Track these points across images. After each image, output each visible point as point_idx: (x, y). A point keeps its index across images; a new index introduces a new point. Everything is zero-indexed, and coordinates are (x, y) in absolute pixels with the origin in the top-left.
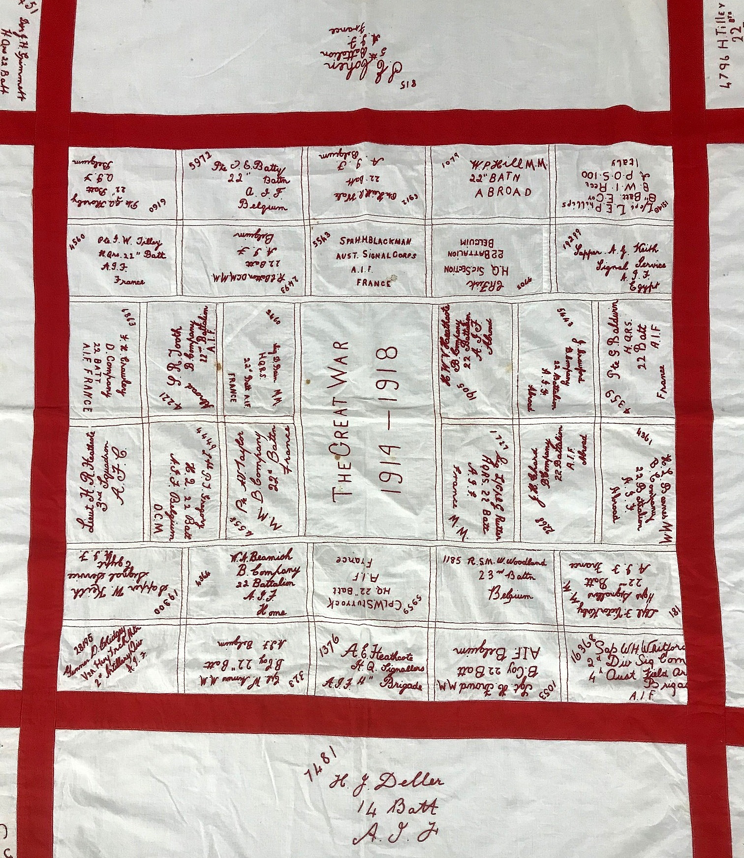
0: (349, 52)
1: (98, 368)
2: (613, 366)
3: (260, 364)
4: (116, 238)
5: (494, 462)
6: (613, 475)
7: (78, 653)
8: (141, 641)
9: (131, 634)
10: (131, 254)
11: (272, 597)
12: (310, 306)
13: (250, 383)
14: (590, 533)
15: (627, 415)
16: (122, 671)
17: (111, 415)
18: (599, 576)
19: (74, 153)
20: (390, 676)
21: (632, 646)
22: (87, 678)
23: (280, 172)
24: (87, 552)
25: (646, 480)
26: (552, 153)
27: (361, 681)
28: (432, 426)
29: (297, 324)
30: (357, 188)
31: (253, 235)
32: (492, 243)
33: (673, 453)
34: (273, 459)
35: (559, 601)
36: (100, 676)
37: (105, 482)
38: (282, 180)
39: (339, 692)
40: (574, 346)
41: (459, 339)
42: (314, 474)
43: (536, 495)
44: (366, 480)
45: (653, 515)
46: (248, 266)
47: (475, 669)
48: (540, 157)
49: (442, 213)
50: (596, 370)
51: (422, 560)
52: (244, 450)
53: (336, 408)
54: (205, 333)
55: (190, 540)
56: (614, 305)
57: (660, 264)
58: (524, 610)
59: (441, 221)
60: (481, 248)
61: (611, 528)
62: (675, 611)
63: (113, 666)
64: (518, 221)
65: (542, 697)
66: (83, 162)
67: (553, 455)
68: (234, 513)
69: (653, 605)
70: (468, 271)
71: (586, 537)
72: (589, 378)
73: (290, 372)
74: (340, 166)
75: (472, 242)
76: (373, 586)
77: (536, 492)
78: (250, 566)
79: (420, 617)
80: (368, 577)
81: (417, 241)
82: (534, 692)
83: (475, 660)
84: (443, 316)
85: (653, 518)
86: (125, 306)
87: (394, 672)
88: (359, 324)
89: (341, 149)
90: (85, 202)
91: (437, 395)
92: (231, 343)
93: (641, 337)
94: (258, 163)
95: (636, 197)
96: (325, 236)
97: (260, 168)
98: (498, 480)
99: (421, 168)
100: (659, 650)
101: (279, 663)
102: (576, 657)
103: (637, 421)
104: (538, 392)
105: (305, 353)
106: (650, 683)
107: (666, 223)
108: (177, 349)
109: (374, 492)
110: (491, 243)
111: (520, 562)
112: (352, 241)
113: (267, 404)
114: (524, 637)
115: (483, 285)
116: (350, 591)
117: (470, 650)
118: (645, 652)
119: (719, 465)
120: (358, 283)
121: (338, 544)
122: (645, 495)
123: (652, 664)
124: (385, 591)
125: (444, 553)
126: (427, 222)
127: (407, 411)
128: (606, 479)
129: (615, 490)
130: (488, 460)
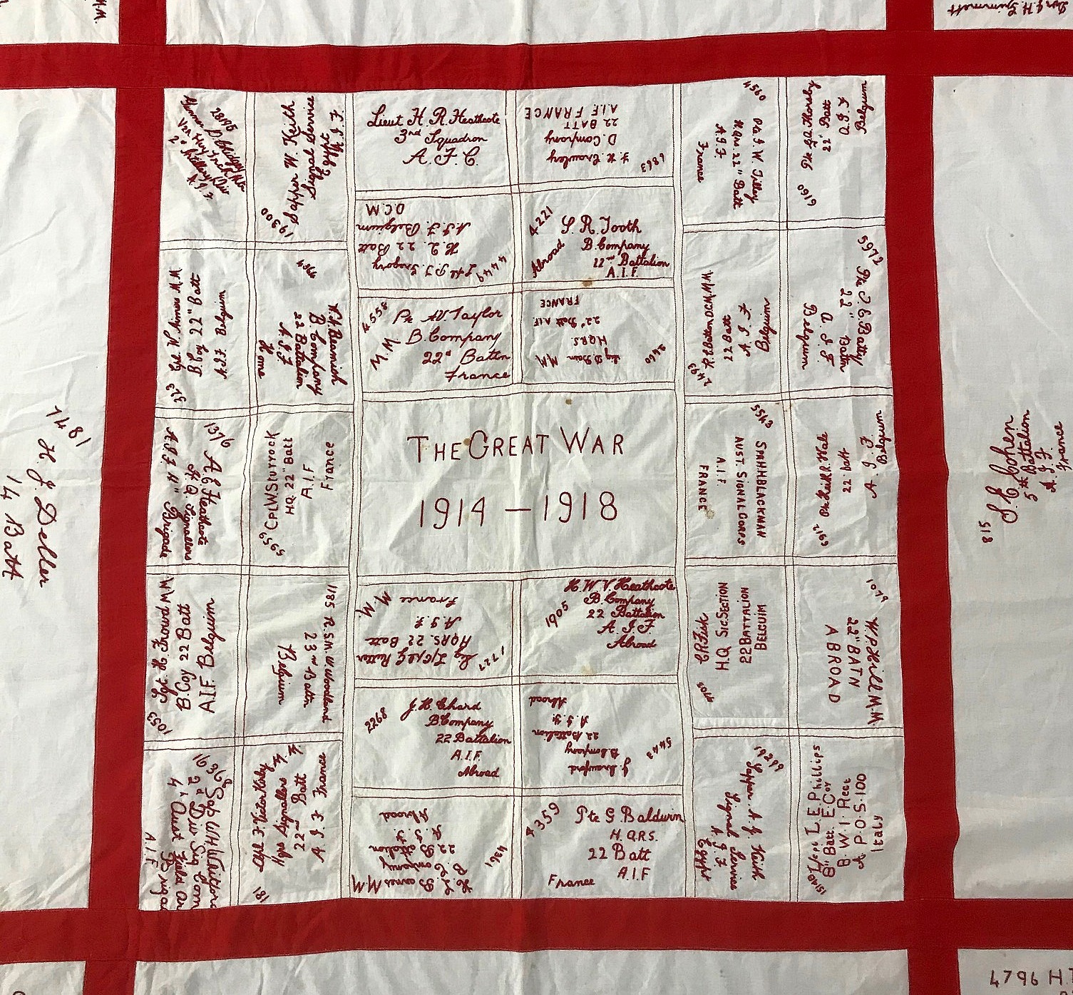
0: (1029, 450)
1: (584, 125)
2: (592, 813)
3: (592, 337)
4: (760, 142)
5: (462, 652)
6: (444, 811)
7: (213, 113)
8: (228, 193)
9: (235, 179)
10: (739, 163)
11: (283, 359)
12: (671, 403)
13: (567, 326)
14: (366, 780)
15: (524, 833)
16: (188, 169)
17: (521, 144)
18: (309, 794)
19: (877, 83)
20: (179, 515)
21: (215, 836)
22: (180, 125)
23: (857, 358)
24: (342, 120)
25: (437, 857)
26: (890, 732)
27: (171, 477)
28: (511, 567)
29: (645, 386)
30: (835, 464)
31: (767, 324)
32: (761, 649)
33: (475, 895)
34: (466, 358)
35: (275, 739)
36: (183, 142)
37: (435, 138)
38: (845, 360)
39: (159, 448)
40: (620, 761)
41: (628, 603)
42: (446, 410)
43: (417, 707)
44: (436, 480)
45: (390, 867)
46: (724, 319)
47: (187, 627)
48: (886, 716)
49: (802, 579)
50: (587, 791)
51: (330, 555)
52: (475, 318)
53: (533, 440)
54: (632, 264)
55: (357, 251)
56: (678, 816)
57: (736, 882)
58: (264, 692)
59: (790, 578)
60: (754, 635)
61: (373, 808)
62: (262, 895)
63: (196, 158)
64: (793, 685)
65: (150, 716)
66: (865, 94)
67: (472, 731)
68: (393, 308)
69: (269, 866)
70: (722, 615)
71: (361, 777)
72: (577, 779)
73: (582, 377)
74: (867, 440)
75: (763, 620)
76: (297, 492)
77: (420, 709)
78: (323, 330)
79: (255, 554)
80: (307, 485)
81: (763, 545)
82: (157, 706)
83: (200, 628)
84: (660, 581)
85: (386, 867)
86: (669, 157)
87: (184, 520)
88: (646, 469)
89: (890, 440)
90: (810, 99)
91: (552, 574)
92: (618, 298)
93: (634, 853)
94: (867, 328)
95: (829, 849)
96: (766, 422)
97: (861, 331)
98: (438, 658)
99: (866, 550)
100: (211, 873)
101: (197, 370)
102: (200, 761)
103: (517, 846)
104: (556, 711)
105: (608, 397)
106: (167, 860)
107: (794, 890)
108: (611, 227)
109: (421, 491)
110: (762, 646)
111: (327, 688)
112: (759, 457)
113: (537, 349)
114: (229, 693)
115: (702, 636)
116: (289, 461)
117: (212, 621)
118: (209, 854)
119: (459, 959)
120: (704, 467)
121: (352, 445)
122: (418, 857)
123: (192, 863)
124: (290, 508)
125: (341, 584)
126: (789, 559)
127: (530, 534)
128: (438, 803)
129: (424, 815)
130: (465, 642)
